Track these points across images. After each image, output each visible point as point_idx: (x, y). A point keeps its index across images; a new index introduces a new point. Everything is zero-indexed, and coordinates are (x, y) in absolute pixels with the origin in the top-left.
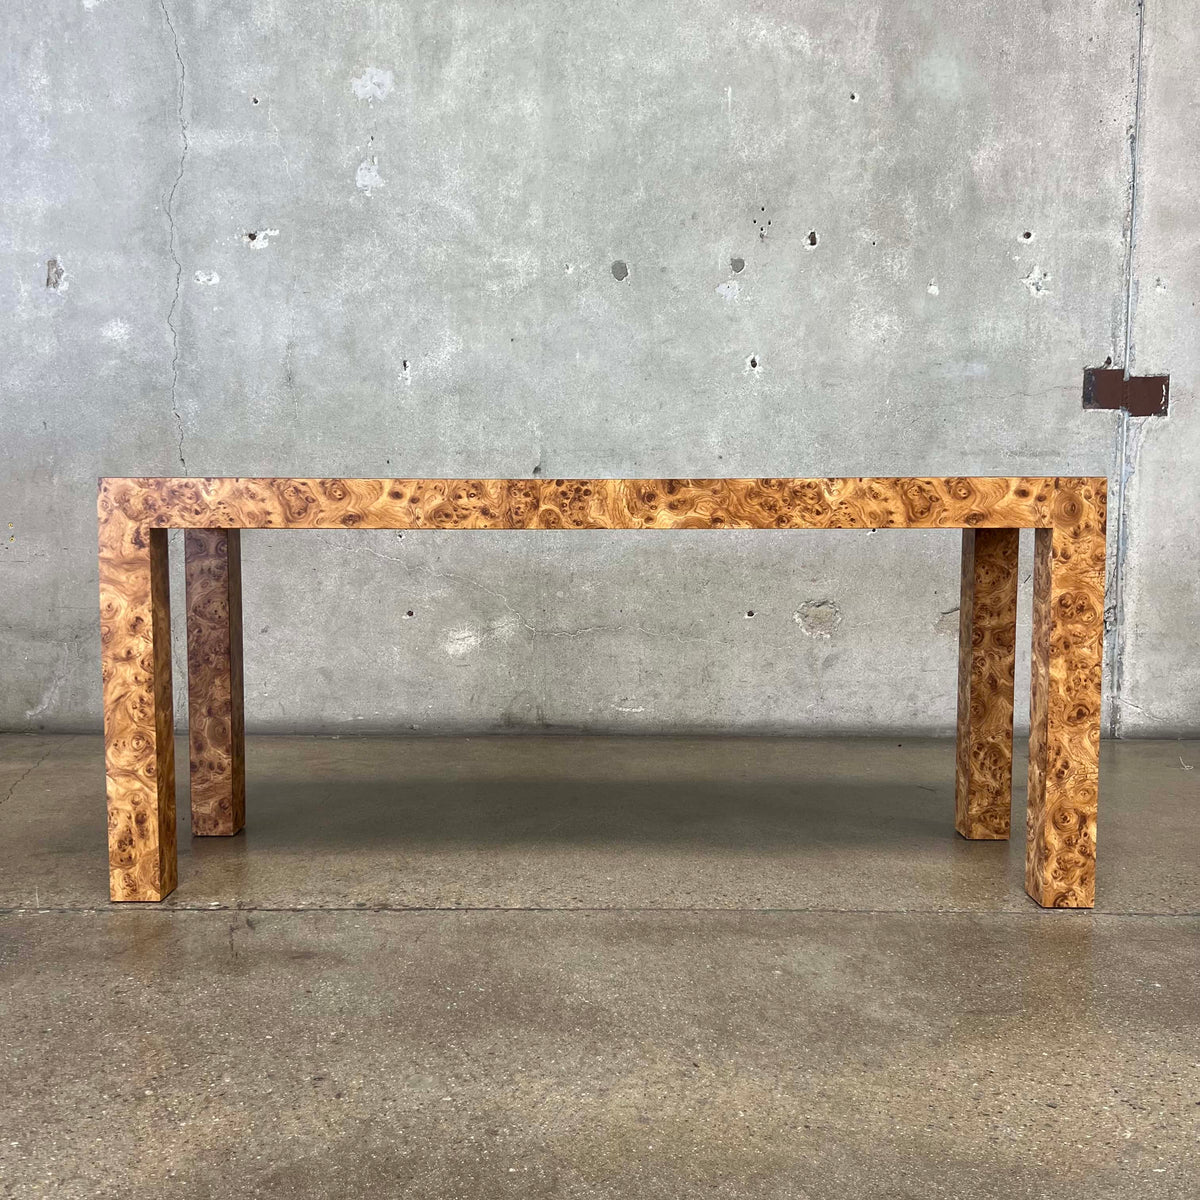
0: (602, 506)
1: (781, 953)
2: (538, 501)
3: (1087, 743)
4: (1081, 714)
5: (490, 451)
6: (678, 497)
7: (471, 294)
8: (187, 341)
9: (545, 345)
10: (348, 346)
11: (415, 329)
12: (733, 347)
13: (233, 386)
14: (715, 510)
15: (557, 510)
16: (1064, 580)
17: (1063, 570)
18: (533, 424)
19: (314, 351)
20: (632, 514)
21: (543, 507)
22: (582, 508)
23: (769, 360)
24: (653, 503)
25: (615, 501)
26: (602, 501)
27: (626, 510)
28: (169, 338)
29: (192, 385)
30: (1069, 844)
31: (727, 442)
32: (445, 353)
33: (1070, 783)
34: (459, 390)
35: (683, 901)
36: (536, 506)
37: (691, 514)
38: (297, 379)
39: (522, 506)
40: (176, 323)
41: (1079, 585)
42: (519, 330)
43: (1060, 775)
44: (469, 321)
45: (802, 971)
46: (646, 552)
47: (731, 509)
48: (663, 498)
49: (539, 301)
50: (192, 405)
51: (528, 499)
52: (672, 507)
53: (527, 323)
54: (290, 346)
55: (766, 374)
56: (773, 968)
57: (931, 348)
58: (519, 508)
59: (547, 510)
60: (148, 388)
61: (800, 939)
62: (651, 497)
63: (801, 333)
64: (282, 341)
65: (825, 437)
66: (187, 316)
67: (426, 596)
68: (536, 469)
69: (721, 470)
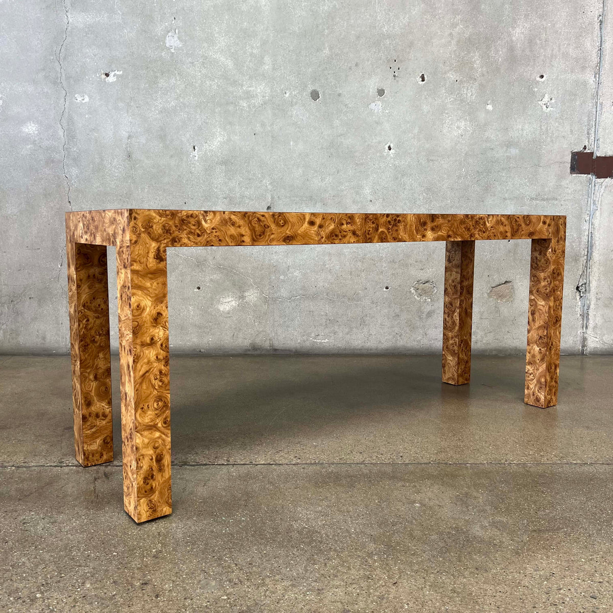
0: (405, 229)
2: (378, 227)
5: (243, 197)
6: (435, 224)
7: (231, 108)
8: (71, 136)
9: (272, 137)
10: (162, 137)
11: (200, 128)
13: (97, 160)
14: (449, 231)
15: (386, 231)
19: (143, 140)
20: (417, 233)
21: (380, 230)
22: (397, 230)
23: (398, 146)
24: (425, 227)
25: (411, 225)
26: (405, 226)
27: (415, 231)
28: (61, 133)
29: (74, 160)
31: (374, 193)
32: (217, 142)
34: (225, 162)
36: (377, 230)
37: (440, 233)
38: (134, 156)
39: (371, 229)
40: (65, 125)
42: (258, 128)
44: (230, 123)
46: (330, 254)
47: (454, 230)
48: (430, 225)
49: (270, 112)
50: (74, 171)
51: (374, 225)
52: (433, 229)
53: (263, 125)
54: (129, 137)
55: (397, 154)
57: (488, 140)
58: (370, 231)
59: (382, 232)
60: (50, 161)
62: (425, 224)
64: (125, 134)
65: (429, 189)
66: (70, 120)
67: (207, 279)
68: (268, 207)
69: (371, 208)
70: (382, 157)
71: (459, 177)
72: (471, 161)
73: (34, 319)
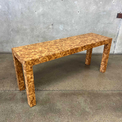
1: (78, 99)
5: (47, 22)
7: (44, 2)
8: (9, 9)
9: (53, 9)
10: (29, 9)
11: (37, 7)
12: (76, 10)
13: (15, 14)
18: (52, 19)
19: (25, 10)
23: (80, 12)
28: (6, 7)
29: (10, 14)
31: (75, 22)
32: (41, 10)
34: (43, 15)
35: (68, 89)
38: (23, 13)
40: (7, 6)
42: (50, 7)
44: (44, 6)
45: (80, 102)
46: (65, 35)
49: (52, 3)
50: (10, 16)
53: (51, 6)
54: (22, 9)
55: (80, 13)
56: (77, 101)
57: (100, 10)
60: (5, 14)
61: (80, 96)
63: (84, 8)
64: (20, 8)
65: (86, 21)
66: (8, 5)
67: (40, 39)
68: (52, 25)
69: (74, 25)
70: (77, 14)
71: (93, 19)
72: (95, 15)
73: (6, 47)
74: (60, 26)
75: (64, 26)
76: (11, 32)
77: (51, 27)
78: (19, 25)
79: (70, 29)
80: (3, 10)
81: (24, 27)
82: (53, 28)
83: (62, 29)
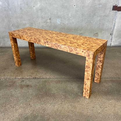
3: (89, 82)
4: (88, 79)
5: (44, 17)
8: (8, 4)
10: (27, 4)
12: (72, 4)
13: (14, 10)
16: (87, 64)
17: (87, 62)
18: (49, 14)
19: (23, 5)
23: (76, 5)
28: (6, 4)
29: (10, 10)
30: (86, 92)
31: (71, 15)
32: (38, 5)
33: (86, 86)
34: (41, 10)
38: (22, 8)
40: (7, 2)
41: (89, 65)
42: (47, 2)
43: (85, 84)
50: (10, 12)
54: (21, 5)
55: (76, 7)
57: (95, 3)
60: (5, 10)
63: (80, 2)
65: (82, 15)
68: (50, 19)
69: (71, 19)
70: (73, 8)
71: (89, 12)
72: (91, 8)
74: (58, 20)
75: (61, 20)
76: (12, 28)
77: (49, 21)
78: (19, 20)
79: (67, 22)
80: (4, 6)
81: (24, 22)
82: (51, 22)
83: (59, 23)
